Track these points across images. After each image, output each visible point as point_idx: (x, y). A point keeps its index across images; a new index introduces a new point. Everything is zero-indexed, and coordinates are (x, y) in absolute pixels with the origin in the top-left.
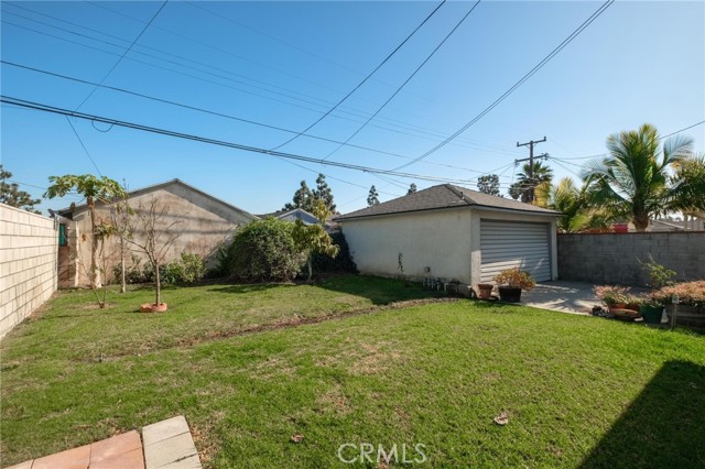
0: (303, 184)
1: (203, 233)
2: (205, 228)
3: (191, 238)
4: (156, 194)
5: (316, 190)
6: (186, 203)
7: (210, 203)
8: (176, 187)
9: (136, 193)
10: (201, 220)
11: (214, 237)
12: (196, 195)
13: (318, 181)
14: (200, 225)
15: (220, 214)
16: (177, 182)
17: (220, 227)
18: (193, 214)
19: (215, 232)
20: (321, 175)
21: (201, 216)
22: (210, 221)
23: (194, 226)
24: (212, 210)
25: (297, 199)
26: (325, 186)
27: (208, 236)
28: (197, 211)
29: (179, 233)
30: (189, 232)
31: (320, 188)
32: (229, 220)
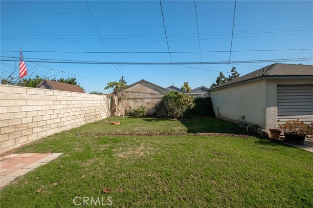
0: (221, 73)
1: (152, 99)
2: (153, 97)
3: (148, 101)
4: (137, 85)
5: (231, 75)
6: (146, 88)
7: (154, 87)
8: (143, 82)
9: (131, 86)
10: (151, 94)
11: (156, 100)
12: (150, 84)
13: (232, 71)
14: (151, 95)
15: (158, 91)
16: (143, 80)
17: (158, 96)
18: (149, 92)
19: (156, 98)
20: (234, 68)
21: (151, 92)
22: (154, 94)
23: (149, 96)
24: (155, 90)
25: (217, 81)
26: (236, 73)
27: (154, 100)
28: (150, 90)
29: (144, 99)
30: (147, 98)
31: (233, 74)
32: (161, 93)
